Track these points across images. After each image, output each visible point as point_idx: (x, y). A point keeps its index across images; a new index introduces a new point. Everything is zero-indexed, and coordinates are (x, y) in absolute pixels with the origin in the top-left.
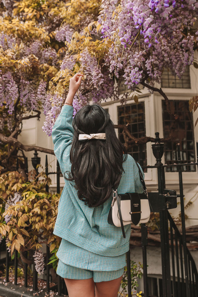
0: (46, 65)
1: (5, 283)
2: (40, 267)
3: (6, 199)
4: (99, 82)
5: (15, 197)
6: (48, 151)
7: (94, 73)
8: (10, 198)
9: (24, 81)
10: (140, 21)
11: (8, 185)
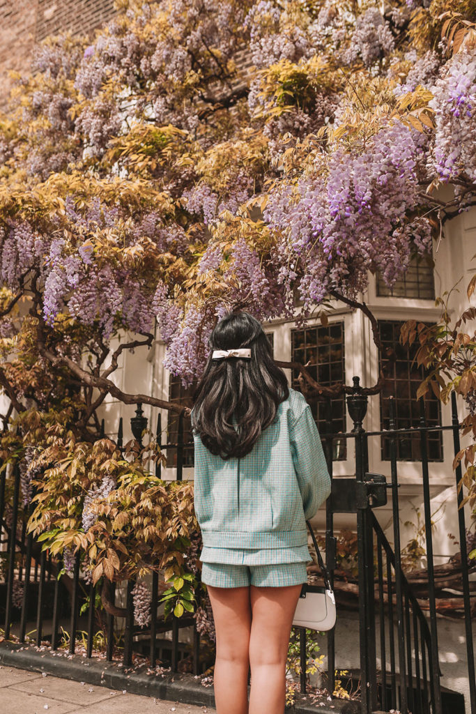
0: (168, 255)
1: (68, 655)
2: (144, 612)
3: (87, 488)
4: (261, 292)
5: (105, 484)
7: (255, 277)
8: (93, 487)
9: (130, 282)
10: (319, 227)
11: (93, 462)
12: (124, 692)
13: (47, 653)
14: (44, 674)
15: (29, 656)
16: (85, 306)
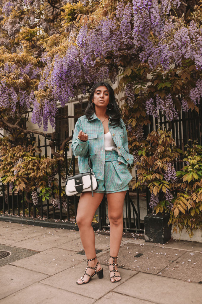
1: (17, 216)
2: (35, 201)
3: (15, 162)
5: (20, 160)
6: (38, 133)
8: (17, 162)
9: (21, 91)
11: (15, 153)
12: (33, 225)
13: (11, 216)
14: (10, 222)
15: (6, 217)
16: (5, 102)
